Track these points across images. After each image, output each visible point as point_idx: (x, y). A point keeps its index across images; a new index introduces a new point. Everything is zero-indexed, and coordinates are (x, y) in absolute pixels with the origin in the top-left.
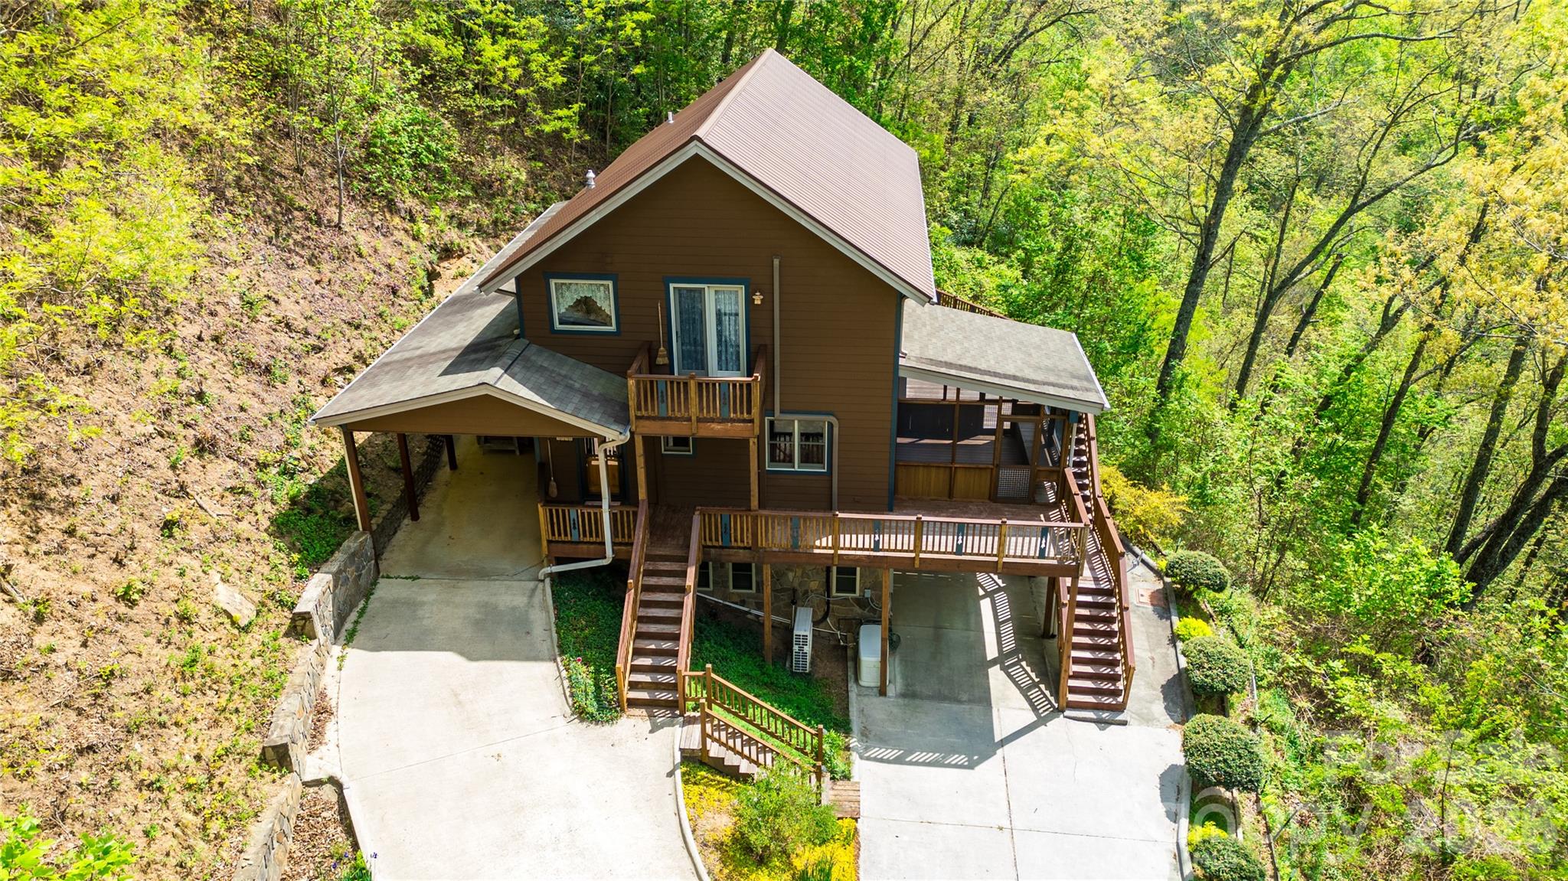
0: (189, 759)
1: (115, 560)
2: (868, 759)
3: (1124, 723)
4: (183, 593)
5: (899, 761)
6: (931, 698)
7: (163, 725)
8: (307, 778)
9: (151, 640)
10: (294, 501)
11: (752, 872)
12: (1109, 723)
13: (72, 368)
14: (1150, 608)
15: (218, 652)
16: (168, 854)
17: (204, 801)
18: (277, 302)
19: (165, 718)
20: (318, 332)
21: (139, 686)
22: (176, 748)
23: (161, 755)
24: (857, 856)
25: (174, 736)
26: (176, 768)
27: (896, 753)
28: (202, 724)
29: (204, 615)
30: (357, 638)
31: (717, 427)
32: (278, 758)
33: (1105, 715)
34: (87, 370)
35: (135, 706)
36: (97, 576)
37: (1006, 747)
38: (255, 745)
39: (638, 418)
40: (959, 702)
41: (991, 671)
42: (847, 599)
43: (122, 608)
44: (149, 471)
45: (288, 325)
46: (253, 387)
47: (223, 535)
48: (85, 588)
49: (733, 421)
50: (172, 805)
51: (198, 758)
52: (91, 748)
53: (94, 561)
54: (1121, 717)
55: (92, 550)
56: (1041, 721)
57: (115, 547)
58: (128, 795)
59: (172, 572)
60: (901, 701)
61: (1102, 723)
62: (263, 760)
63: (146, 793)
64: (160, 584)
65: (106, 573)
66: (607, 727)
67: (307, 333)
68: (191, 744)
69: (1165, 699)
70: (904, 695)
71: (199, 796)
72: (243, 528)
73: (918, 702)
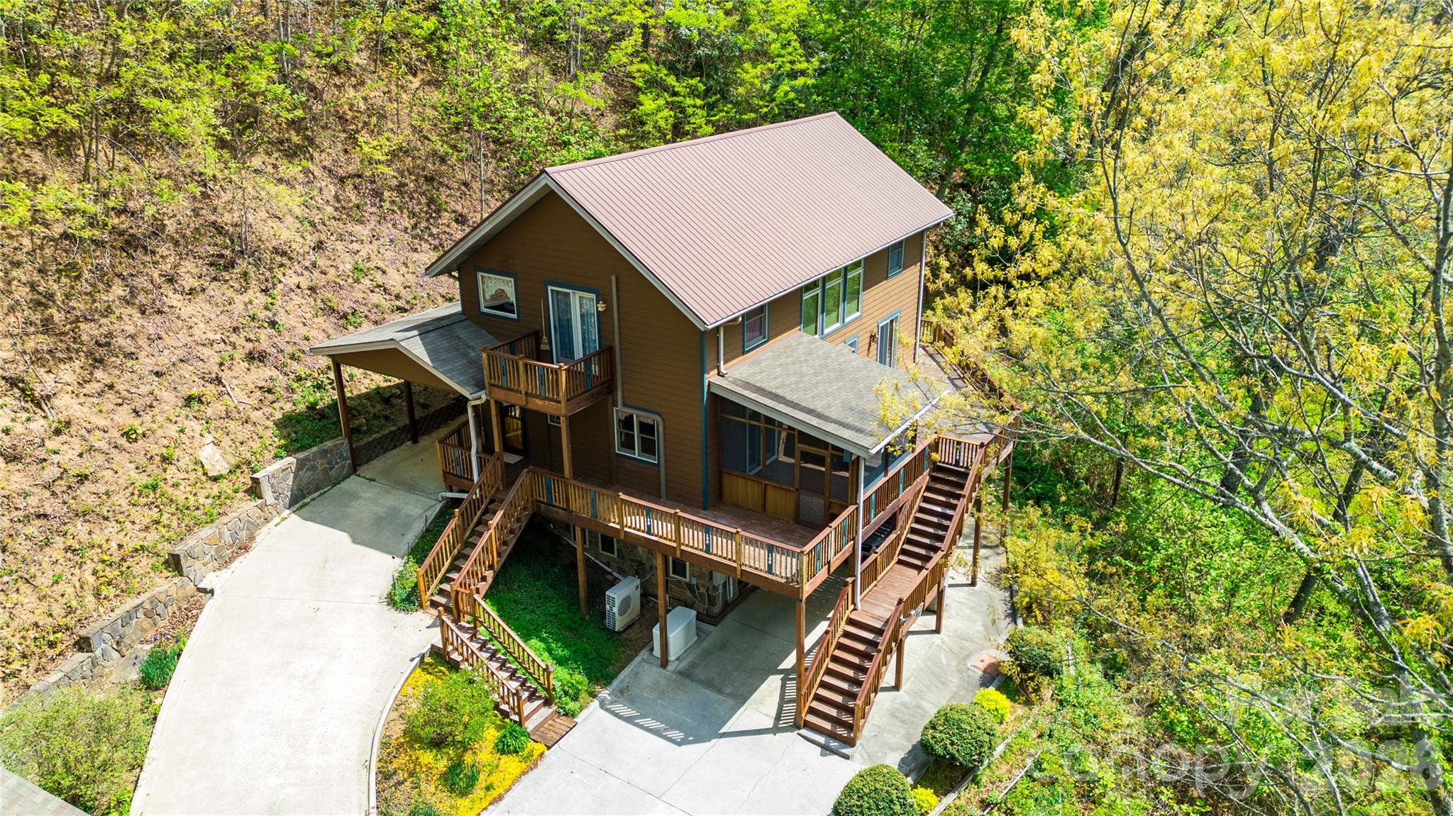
0: (114, 545)
1: (135, 411)
2: (607, 710)
3: (846, 757)
4: (178, 443)
5: (629, 720)
6: (701, 682)
7: (106, 519)
8: (200, 586)
9: (133, 466)
10: (312, 407)
11: (420, 748)
12: (834, 752)
13: (180, 289)
14: (980, 673)
15: (181, 487)
16: (63, 595)
17: (111, 573)
18: (384, 272)
19: (110, 514)
20: (409, 298)
21: (102, 489)
22: (108, 535)
23: (94, 536)
24: (524, 773)
25: (112, 527)
26: (100, 546)
27: (634, 713)
28: (137, 527)
29: (185, 461)
30: (305, 510)
31: (540, 402)
32: (174, 564)
33: (833, 744)
34: (192, 291)
35: (91, 501)
36: (116, 418)
37: (722, 740)
38: (165, 549)
39: (491, 385)
40: (720, 692)
41: (772, 678)
42: (680, 581)
43: (123, 441)
44: (200, 363)
45: (385, 290)
46: (324, 326)
47: (234, 414)
48: (101, 422)
49: (548, 399)
50: (85, 567)
51: (120, 546)
52: (45, 516)
53: (120, 408)
54: (846, 751)
55: (120, 401)
56: (775, 730)
57: (139, 403)
58: (56, 551)
59: (175, 428)
60: (674, 677)
61: (826, 749)
62: (166, 563)
63: (69, 555)
64: (160, 433)
65: (124, 417)
66: (402, 614)
67: (398, 297)
68: (121, 536)
69: (910, 752)
70: (681, 673)
71: (108, 569)
72: (256, 416)
73: (687, 682)
